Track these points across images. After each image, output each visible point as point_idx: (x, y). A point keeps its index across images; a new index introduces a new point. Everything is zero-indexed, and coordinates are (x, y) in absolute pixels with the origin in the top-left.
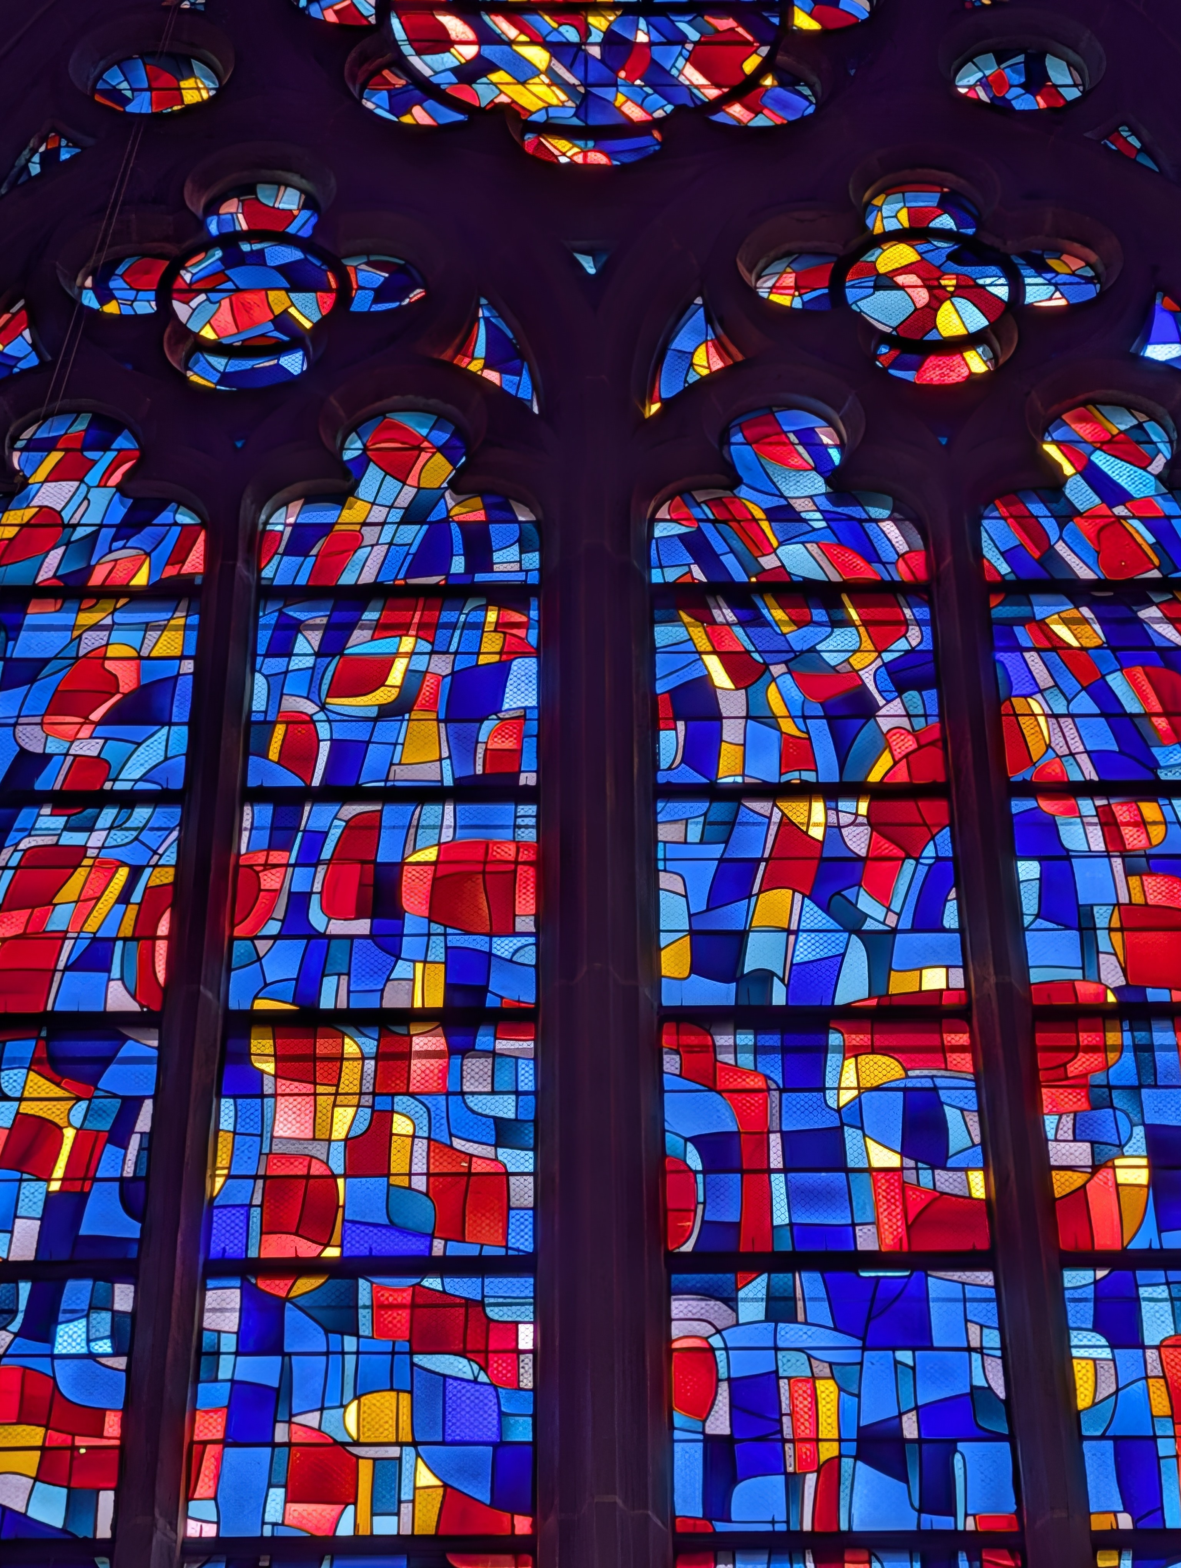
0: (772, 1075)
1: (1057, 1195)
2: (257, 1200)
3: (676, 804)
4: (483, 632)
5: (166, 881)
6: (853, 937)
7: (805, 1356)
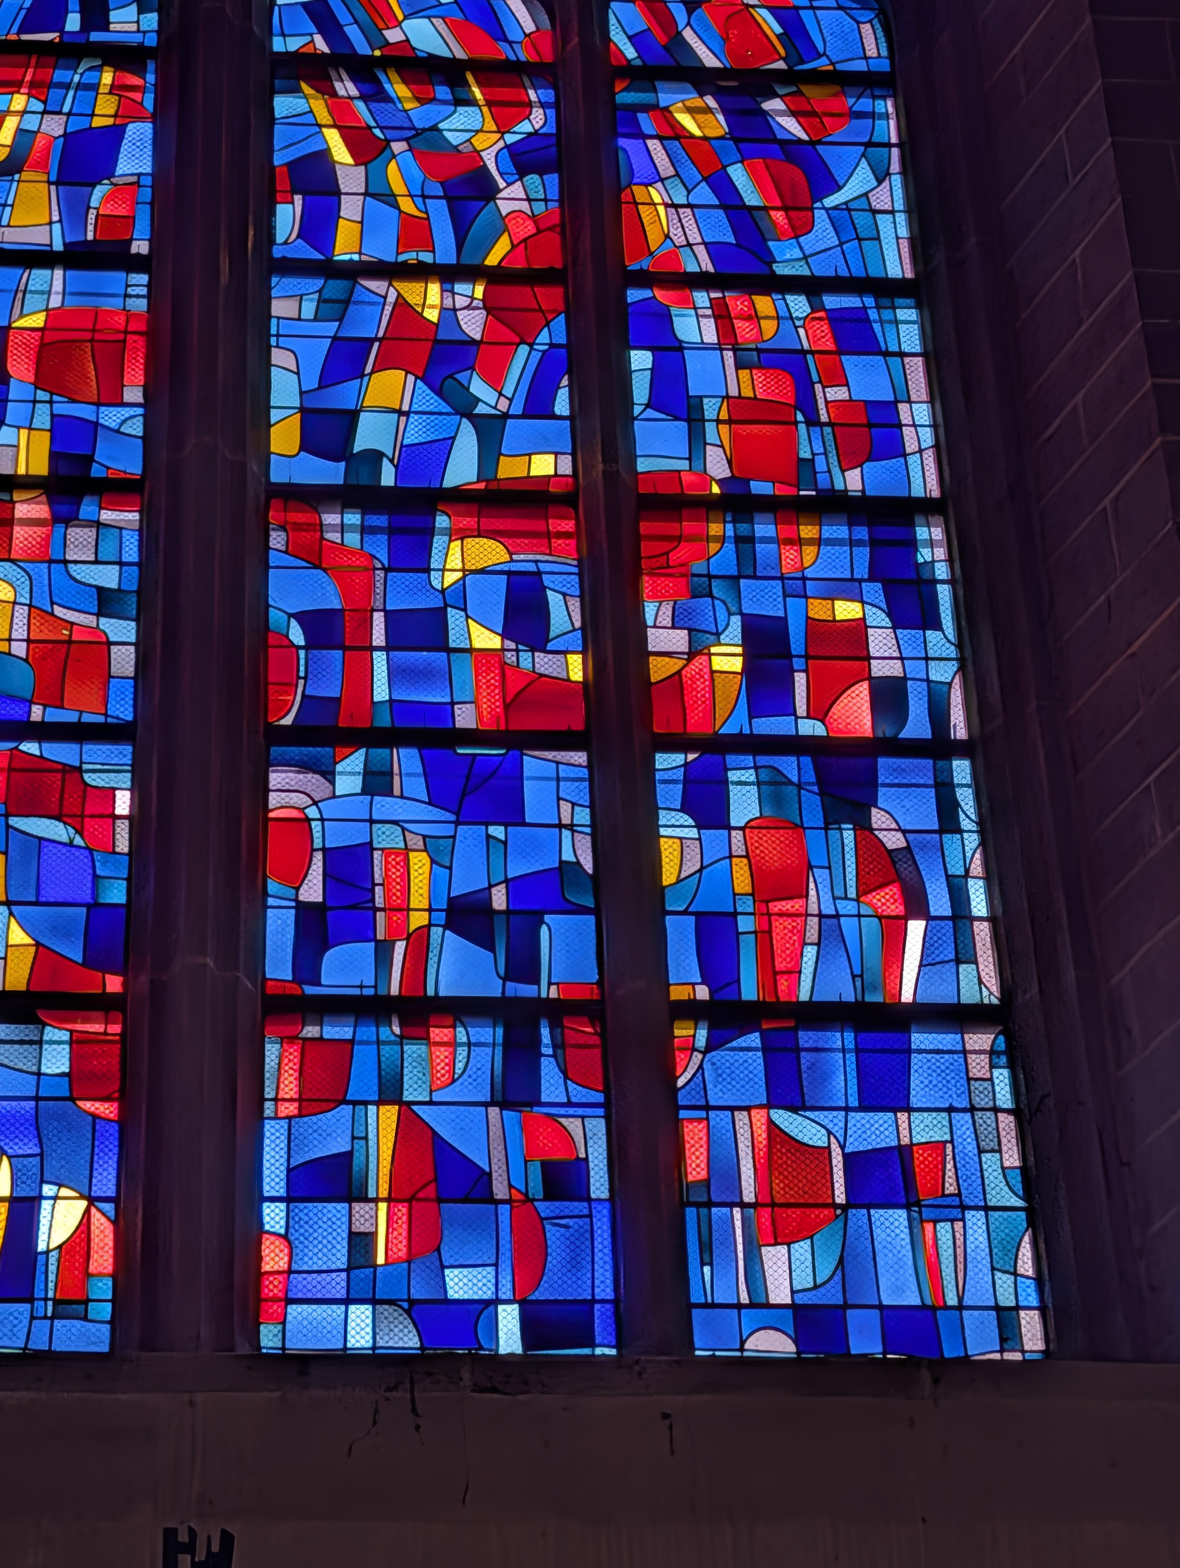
0: (378, 555)
1: (653, 680)
3: (291, 280)
4: (98, 94)
6: (464, 420)
7: (399, 829)
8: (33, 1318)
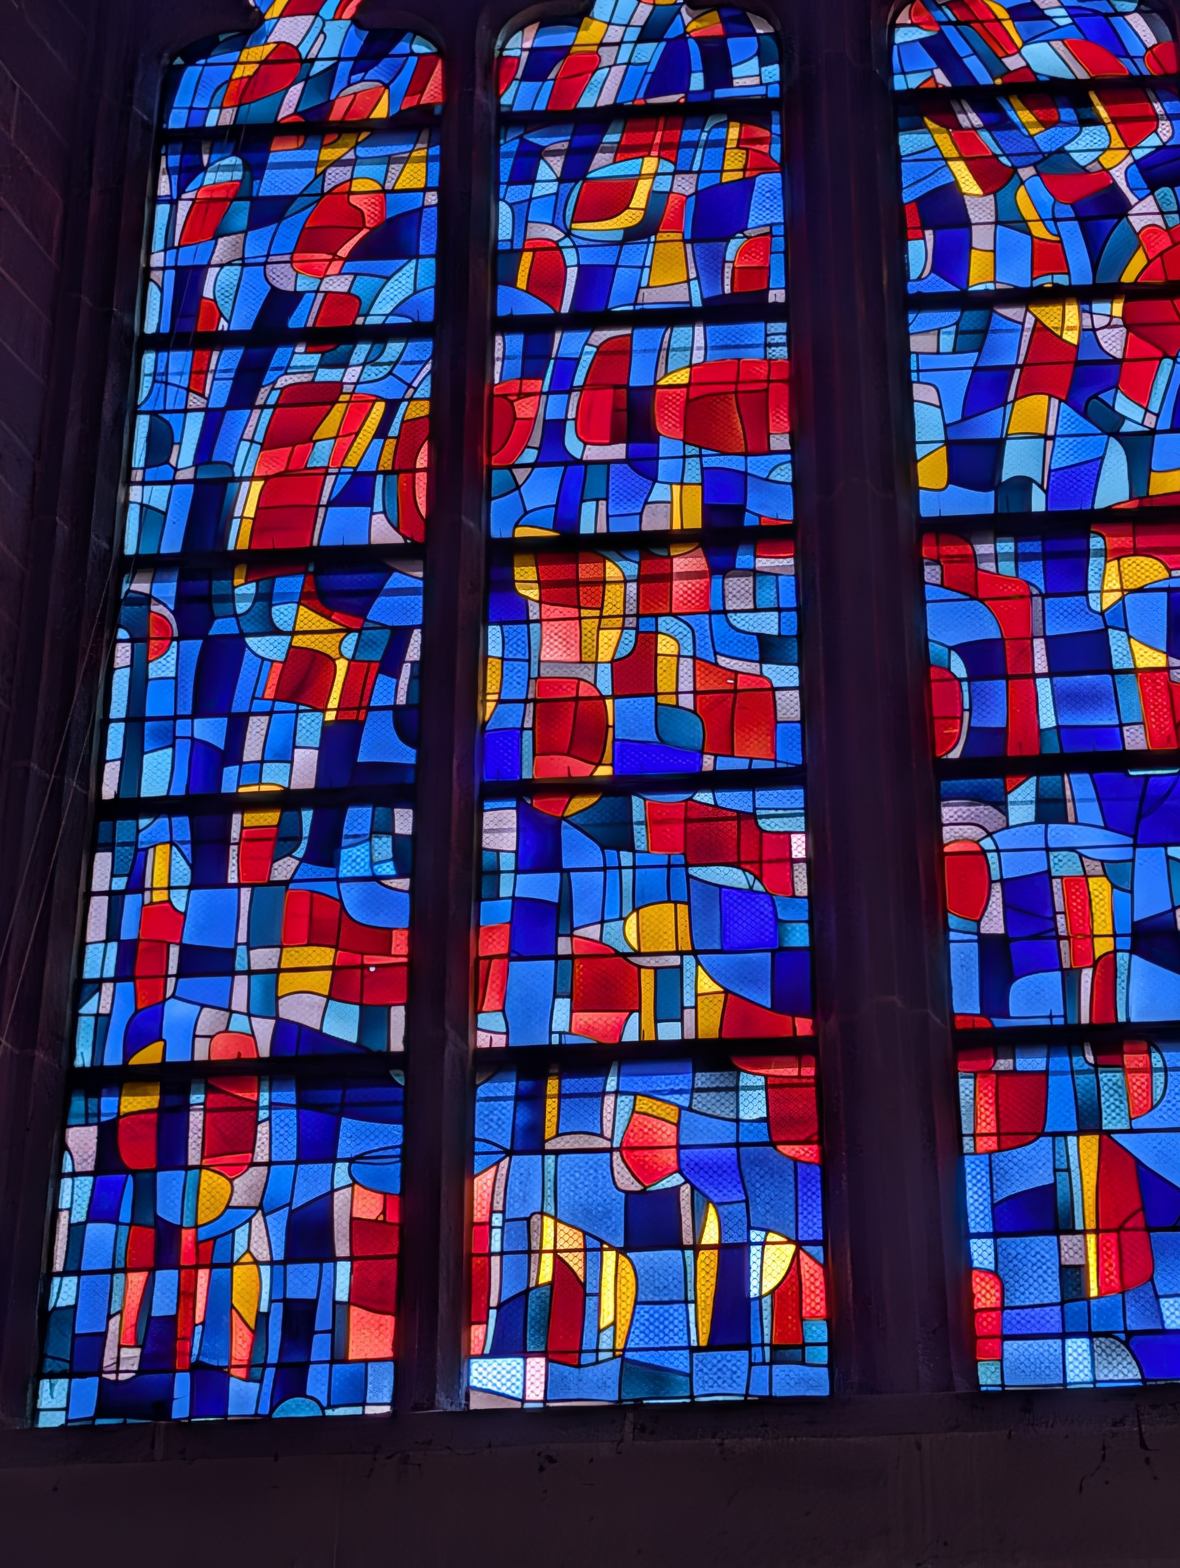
0: (1033, 581)
2: (528, 724)
3: (927, 315)
4: (725, 149)
5: (422, 414)
6: (1112, 439)
7: (1077, 855)
8: (751, 1364)
